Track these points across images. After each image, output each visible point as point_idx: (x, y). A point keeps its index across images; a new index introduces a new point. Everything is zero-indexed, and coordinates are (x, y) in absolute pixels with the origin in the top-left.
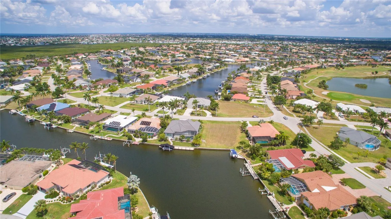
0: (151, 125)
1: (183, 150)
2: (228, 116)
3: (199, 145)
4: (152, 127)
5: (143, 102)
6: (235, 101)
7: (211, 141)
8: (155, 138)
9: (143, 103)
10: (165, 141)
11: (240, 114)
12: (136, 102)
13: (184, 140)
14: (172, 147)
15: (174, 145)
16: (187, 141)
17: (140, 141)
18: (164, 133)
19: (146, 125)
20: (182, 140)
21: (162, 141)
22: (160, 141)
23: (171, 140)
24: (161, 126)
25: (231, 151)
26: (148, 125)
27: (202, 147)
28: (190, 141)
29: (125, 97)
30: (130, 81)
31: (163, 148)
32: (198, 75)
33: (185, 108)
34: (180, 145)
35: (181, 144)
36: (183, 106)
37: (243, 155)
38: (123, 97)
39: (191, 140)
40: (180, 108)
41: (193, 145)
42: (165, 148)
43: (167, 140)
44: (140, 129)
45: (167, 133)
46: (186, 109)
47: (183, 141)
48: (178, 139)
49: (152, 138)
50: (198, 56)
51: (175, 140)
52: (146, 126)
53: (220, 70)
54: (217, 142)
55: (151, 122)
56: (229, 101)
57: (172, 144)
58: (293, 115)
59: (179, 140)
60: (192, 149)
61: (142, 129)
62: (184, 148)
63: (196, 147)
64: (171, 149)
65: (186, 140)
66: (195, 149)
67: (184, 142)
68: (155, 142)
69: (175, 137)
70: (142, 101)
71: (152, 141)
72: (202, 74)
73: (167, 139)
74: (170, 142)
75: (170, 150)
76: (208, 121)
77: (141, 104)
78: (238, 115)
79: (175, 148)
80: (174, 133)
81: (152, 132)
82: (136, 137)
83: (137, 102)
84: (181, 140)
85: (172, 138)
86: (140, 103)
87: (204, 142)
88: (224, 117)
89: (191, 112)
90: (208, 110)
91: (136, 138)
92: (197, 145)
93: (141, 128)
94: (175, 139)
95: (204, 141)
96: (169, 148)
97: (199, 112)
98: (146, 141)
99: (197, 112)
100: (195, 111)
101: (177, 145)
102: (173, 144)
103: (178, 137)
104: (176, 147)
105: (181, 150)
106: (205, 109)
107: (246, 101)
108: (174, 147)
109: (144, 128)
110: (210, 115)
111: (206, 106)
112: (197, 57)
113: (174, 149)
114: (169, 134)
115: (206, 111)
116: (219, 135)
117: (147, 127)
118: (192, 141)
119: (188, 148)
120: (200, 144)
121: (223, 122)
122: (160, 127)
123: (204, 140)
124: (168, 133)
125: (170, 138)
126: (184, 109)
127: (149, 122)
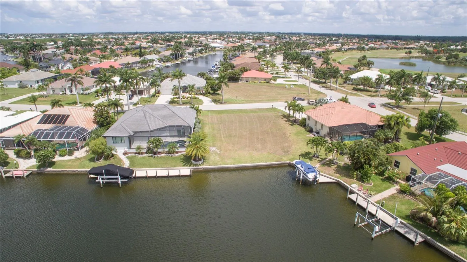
0: (68, 123)
1: (159, 177)
2: (245, 101)
3: (203, 159)
4: (70, 127)
5: (67, 90)
6: (247, 82)
7: (230, 148)
8: (80, 154)
9: (68, 92)
10: (107, 158)
11: (268, 98)
12: (51, 92)
13: (159, 150)
14: (127, 175)
15: (134, 166)
16: (169, 153)
17: (33, 166)
18: (105, 137)
19: (54, 123)
20: (155, 150)
21: (98, 159)
22: (92, 160)
23: (125, 154)
24: (97, 123)
25: (299, 166)
26: (59, 123)
27: (213, 164)
28: (177, 153)
29: (31, 86)
30: (52, 67)
31: (100, 179)
32: (173, 58)
33: (157, 95)
34: (150, 166)
35: (152, 161)
36: (153, 91)
37: (328, 172)
38: (26, 87)
39: (180, 150)
40: (146, 96)
41: (188, 160)
42: (104, 177)
43: (113, 155)
44: (35, 133)
45: (113, 137)
46: (159, 96)
47: (159, 153)
48: (145, 151)
49: (71, 153)
50: (170, 43)
51: (136, 153)
52: (54, 125)
53: (206, 55)
54: (247, 149)
55: (68, 116)
56: (237, 83)
57: (126, 164)
58: (358, 94)
59: (146, 153)
60: (186, 171)
61: (42, 133)
62: (162, 173)
63: (196, 165)
64: (123, 177)
65: (167, 150)
66: (193, 172)
67: (161, 157)
68: (78, 163)
69: (135, 145)
70: (65, 89)
71: (70, 163)
72: (180, 58)
73: (113, 152)
74: (120, 160)
75: (120, 181)
76: (209, 111)
77: (63, 94)
78: (265, 99)
79: (137, 175)
80: (132, 134)
81: (70, 140)
82: (22, 157)
83: (55, 92)
84: (151, 152)
85: (126, 149)
86: (61, 93)
87: (216, 153)
88: (240, 103)
89: (170, 100)
90: (204, 94)
91: (21, 161)
92: (200, 160)
93: (40, 130)
94: (134, 151)
95: (214, 149)
96: (119, 177)
97: (186, 99)
98: (52, 164)
99: (183, 99)
100: (179, 98)
101: (142, 166)
102: (130, 164)
103: (144, 145)
104: (139, 173)
105: (155, 177)
106: (196, 94)
107: (267, 80)
108: (132, 172)
109: (46, 130)
110: (210, 102)
111: (199, 88)
112: (168, 45)
113: (135, 177)
114: (119, 140)
115: (201, 97)
116: (245, 134)
117: (57, 127)
118: (182, 152)
119: (174, 172)
120: (207, 156)
121: (240, 111)
122: (95, 126)
123: (214, 146)
124: (116, 137)
125: (120, 151)
126: (154, 96)
127: (64, 116)
